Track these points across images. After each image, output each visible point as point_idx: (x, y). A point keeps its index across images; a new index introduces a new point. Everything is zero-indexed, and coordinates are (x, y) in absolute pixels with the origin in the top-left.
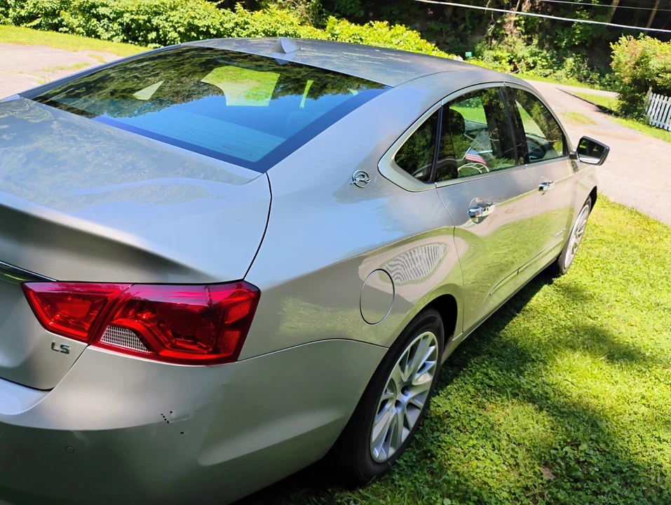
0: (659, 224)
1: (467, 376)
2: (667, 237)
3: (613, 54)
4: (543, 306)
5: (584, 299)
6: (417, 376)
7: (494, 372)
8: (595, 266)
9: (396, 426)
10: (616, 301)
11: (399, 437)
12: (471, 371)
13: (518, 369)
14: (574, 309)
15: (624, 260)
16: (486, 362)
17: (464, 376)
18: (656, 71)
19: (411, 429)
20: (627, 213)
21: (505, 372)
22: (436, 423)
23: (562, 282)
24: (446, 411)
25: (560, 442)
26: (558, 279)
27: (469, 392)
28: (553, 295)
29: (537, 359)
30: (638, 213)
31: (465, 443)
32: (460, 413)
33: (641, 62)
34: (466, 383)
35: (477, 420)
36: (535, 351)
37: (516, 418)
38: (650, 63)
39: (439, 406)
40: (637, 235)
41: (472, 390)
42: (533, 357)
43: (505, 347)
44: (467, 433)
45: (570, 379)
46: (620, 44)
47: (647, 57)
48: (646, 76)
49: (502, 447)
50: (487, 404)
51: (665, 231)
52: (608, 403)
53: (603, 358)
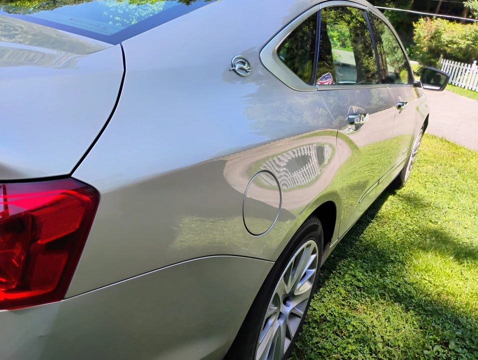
0: (465, 149)
1: (336, 278)
2: (472, 158)
3: (415, 31)
4: (392, 213)
5: (424, 206)
6: (299, 285)
7: (361, 274)
8: (426, 180)
9: (279, 338)
10: (449, 208)
11: (281, 348)
12: (340, 273)
13: (381, 270)
14: (417, 215)
15: (446, 175)
16: (352, 265)
17: (335, 279)
18: (446, 43)
19: (292, 339)
20: (439, 141)
21: (370, 274)
22: (314, 328)
23: (404, 193)
24: (323, 315)
25: (431, 342)
26: (399, 191)
27: (341, 294)
28: (398, 204)
29: (396, 261)
30: (447, 141)
31: (344, 349)
32: (335, 317)
33: (436, 36)
34: (337, 286)
35: (352, 323)
36: (392, 253)
37: (388, 319)
38: (442, 36)
39: (315, 309)
40: (450, 157)
41: (343, 292)
42: (392, 259)
43: (366, 250)
44: (344, 337)
45: (427, 278)
46: (420, 24)
47: (440, 32)
48: (438, 46)
49: (378, 350)
50: (359, 306)
51: (470, 154)
52: (464, 299)
53: (452, 258)
